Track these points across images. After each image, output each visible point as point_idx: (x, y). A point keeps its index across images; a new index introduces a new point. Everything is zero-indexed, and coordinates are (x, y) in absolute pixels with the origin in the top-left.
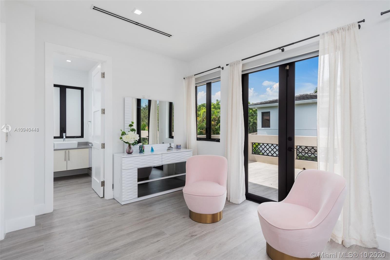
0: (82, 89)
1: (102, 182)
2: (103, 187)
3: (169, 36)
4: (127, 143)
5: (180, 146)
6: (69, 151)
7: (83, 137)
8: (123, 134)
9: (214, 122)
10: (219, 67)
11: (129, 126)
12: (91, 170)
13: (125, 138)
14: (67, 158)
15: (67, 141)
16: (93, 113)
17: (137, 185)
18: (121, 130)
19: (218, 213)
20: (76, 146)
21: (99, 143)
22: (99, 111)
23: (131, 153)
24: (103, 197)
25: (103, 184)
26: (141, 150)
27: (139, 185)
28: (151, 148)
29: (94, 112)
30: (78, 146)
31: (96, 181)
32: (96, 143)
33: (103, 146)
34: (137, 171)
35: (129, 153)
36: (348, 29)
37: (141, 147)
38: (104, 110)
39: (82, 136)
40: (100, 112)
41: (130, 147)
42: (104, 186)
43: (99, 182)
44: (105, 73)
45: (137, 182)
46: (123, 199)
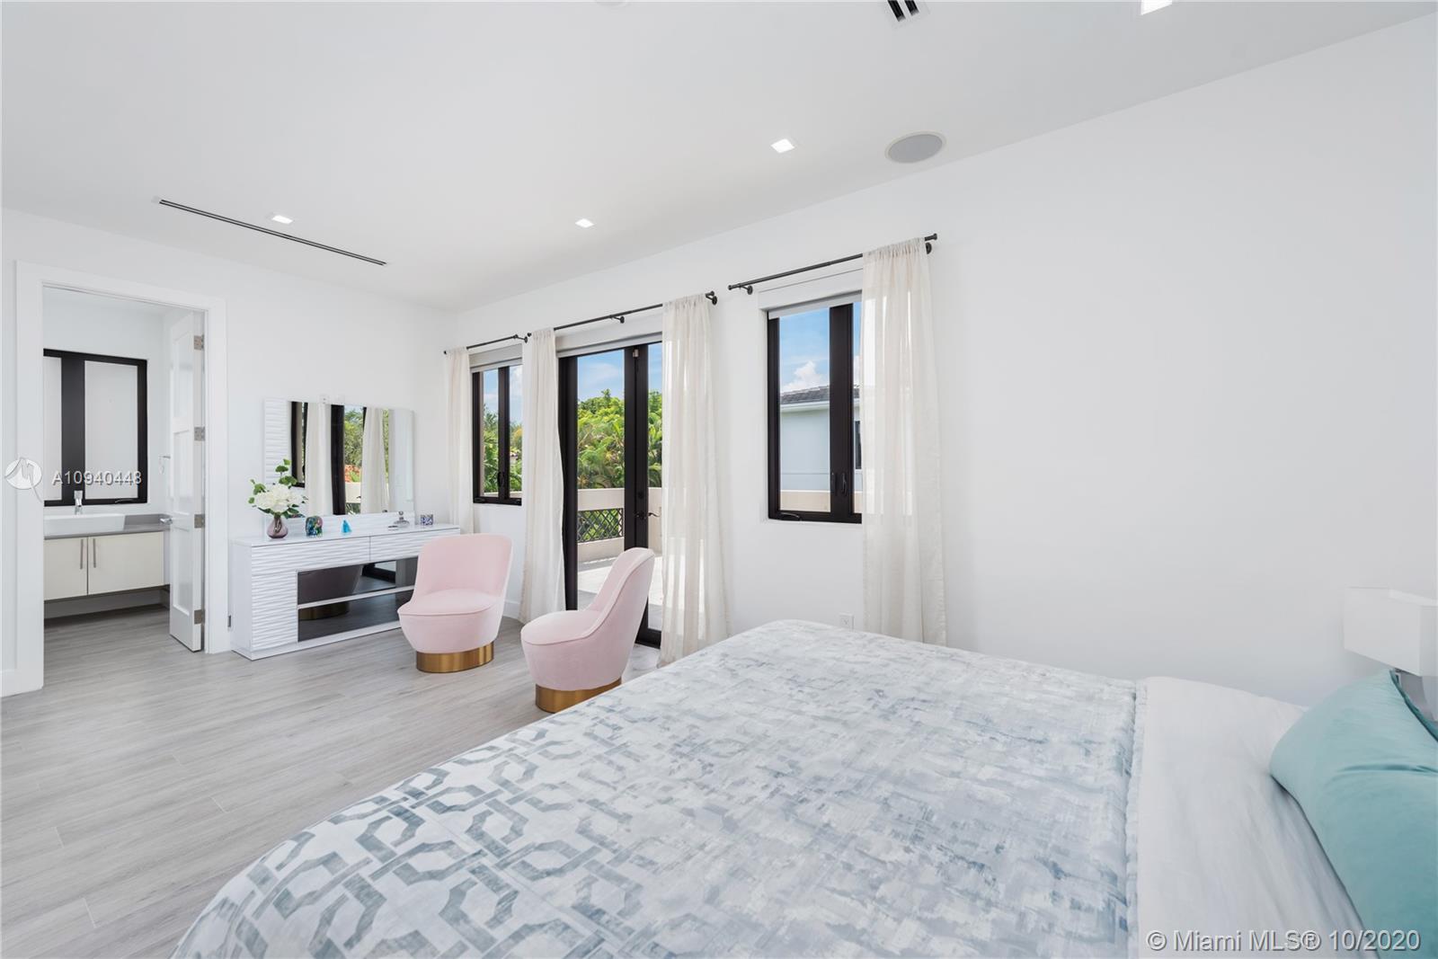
0: (142, 365)
1: (196, 612)
2: (199, 625)
3: (382, 263)
4: (268, 511)
5: (431, 517)
6: (94, 540)
7: (145, 501)
8: (260, 489)
9: (613, 453)
10: (516, 337)
11: (277, 471)
12: (168, 591)
13: (263, 501)
14: (88, 562)
15: (87, 513)
16: (172, 437)
17: (296, 612)
18: (253, 481)
19: (478, 649)
20: (120, 528)
21: (187, 514)
22: (187, 431)
23: (282, 537)
24: (199, 648)
25: (200, 616)
26: (312, 528)
27: (300, 611)
28: (343, 523)
29: (177, 434)
30: (125, 528)
31: (183, 613)
32: (181, 515)
33: (200, 521)
34: (295, 579)
35: (277, 536)
36: (695, 304)
37: (311, 522)
38: (203, 430)
39: (142, 497)
40: (191, 434)
41: (280, 523)
42: (204, 621)
43: (188, 613)
44: (205, 337)
45: (296, 604)
46: (255, 647)
